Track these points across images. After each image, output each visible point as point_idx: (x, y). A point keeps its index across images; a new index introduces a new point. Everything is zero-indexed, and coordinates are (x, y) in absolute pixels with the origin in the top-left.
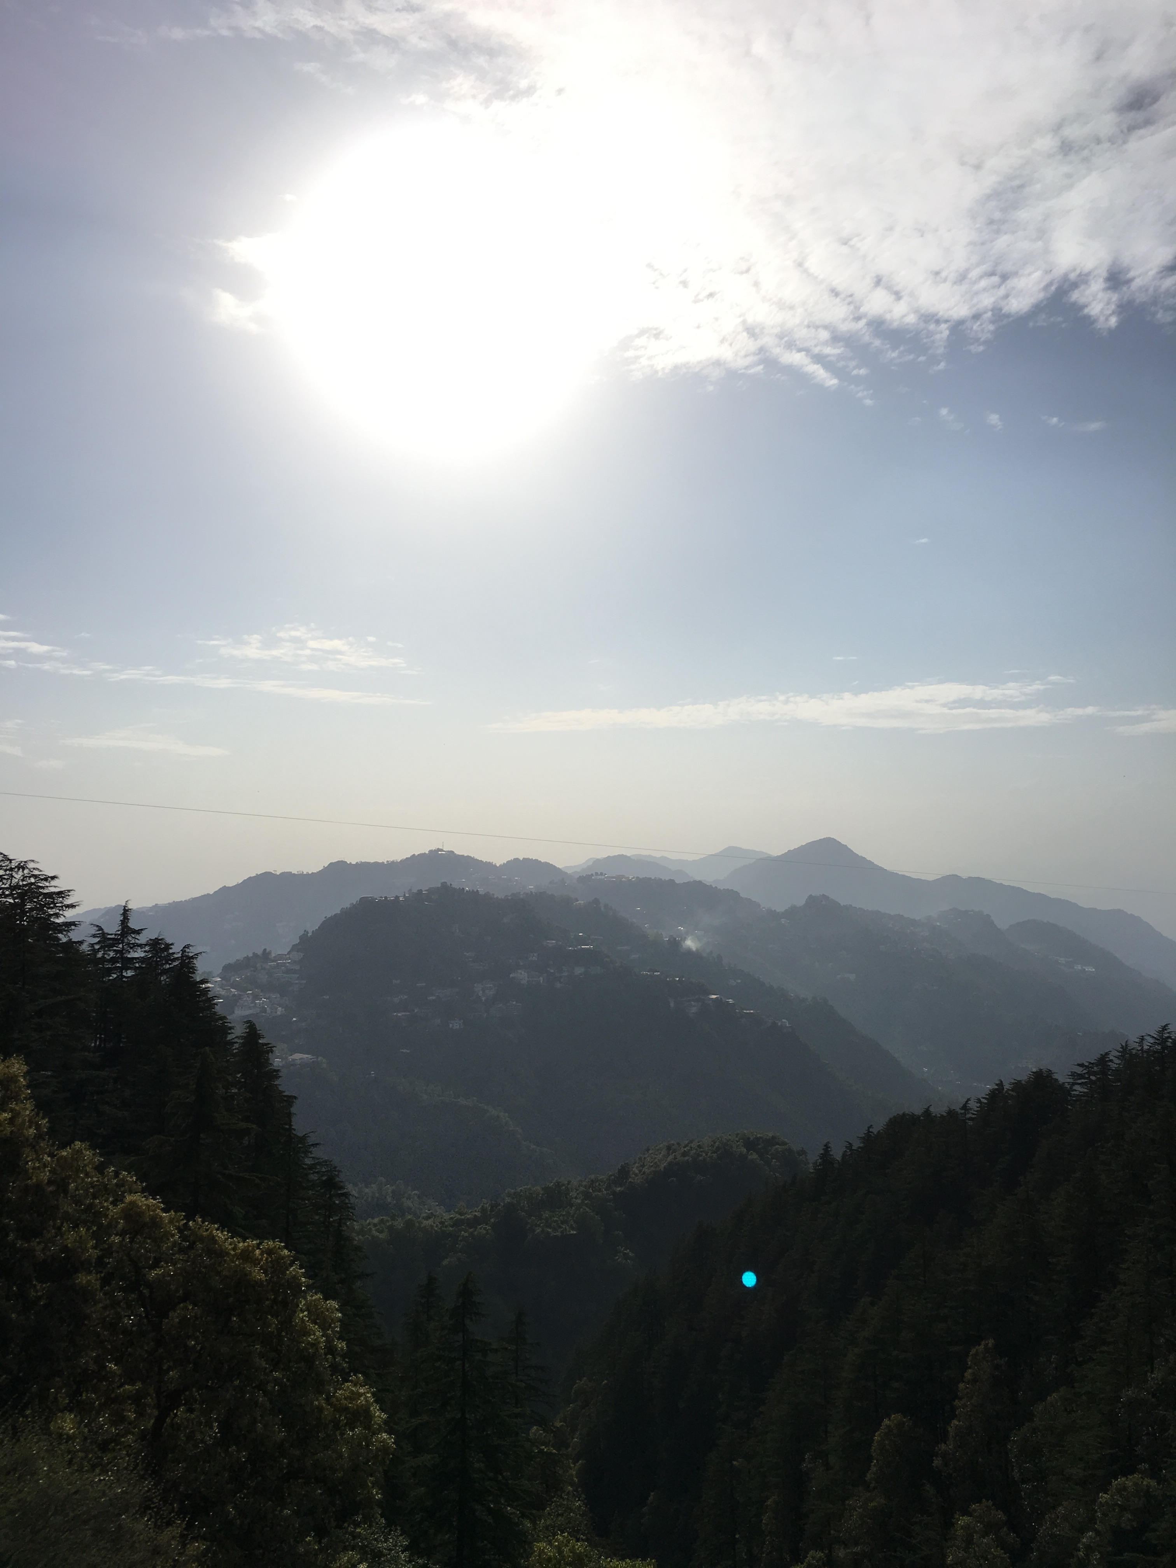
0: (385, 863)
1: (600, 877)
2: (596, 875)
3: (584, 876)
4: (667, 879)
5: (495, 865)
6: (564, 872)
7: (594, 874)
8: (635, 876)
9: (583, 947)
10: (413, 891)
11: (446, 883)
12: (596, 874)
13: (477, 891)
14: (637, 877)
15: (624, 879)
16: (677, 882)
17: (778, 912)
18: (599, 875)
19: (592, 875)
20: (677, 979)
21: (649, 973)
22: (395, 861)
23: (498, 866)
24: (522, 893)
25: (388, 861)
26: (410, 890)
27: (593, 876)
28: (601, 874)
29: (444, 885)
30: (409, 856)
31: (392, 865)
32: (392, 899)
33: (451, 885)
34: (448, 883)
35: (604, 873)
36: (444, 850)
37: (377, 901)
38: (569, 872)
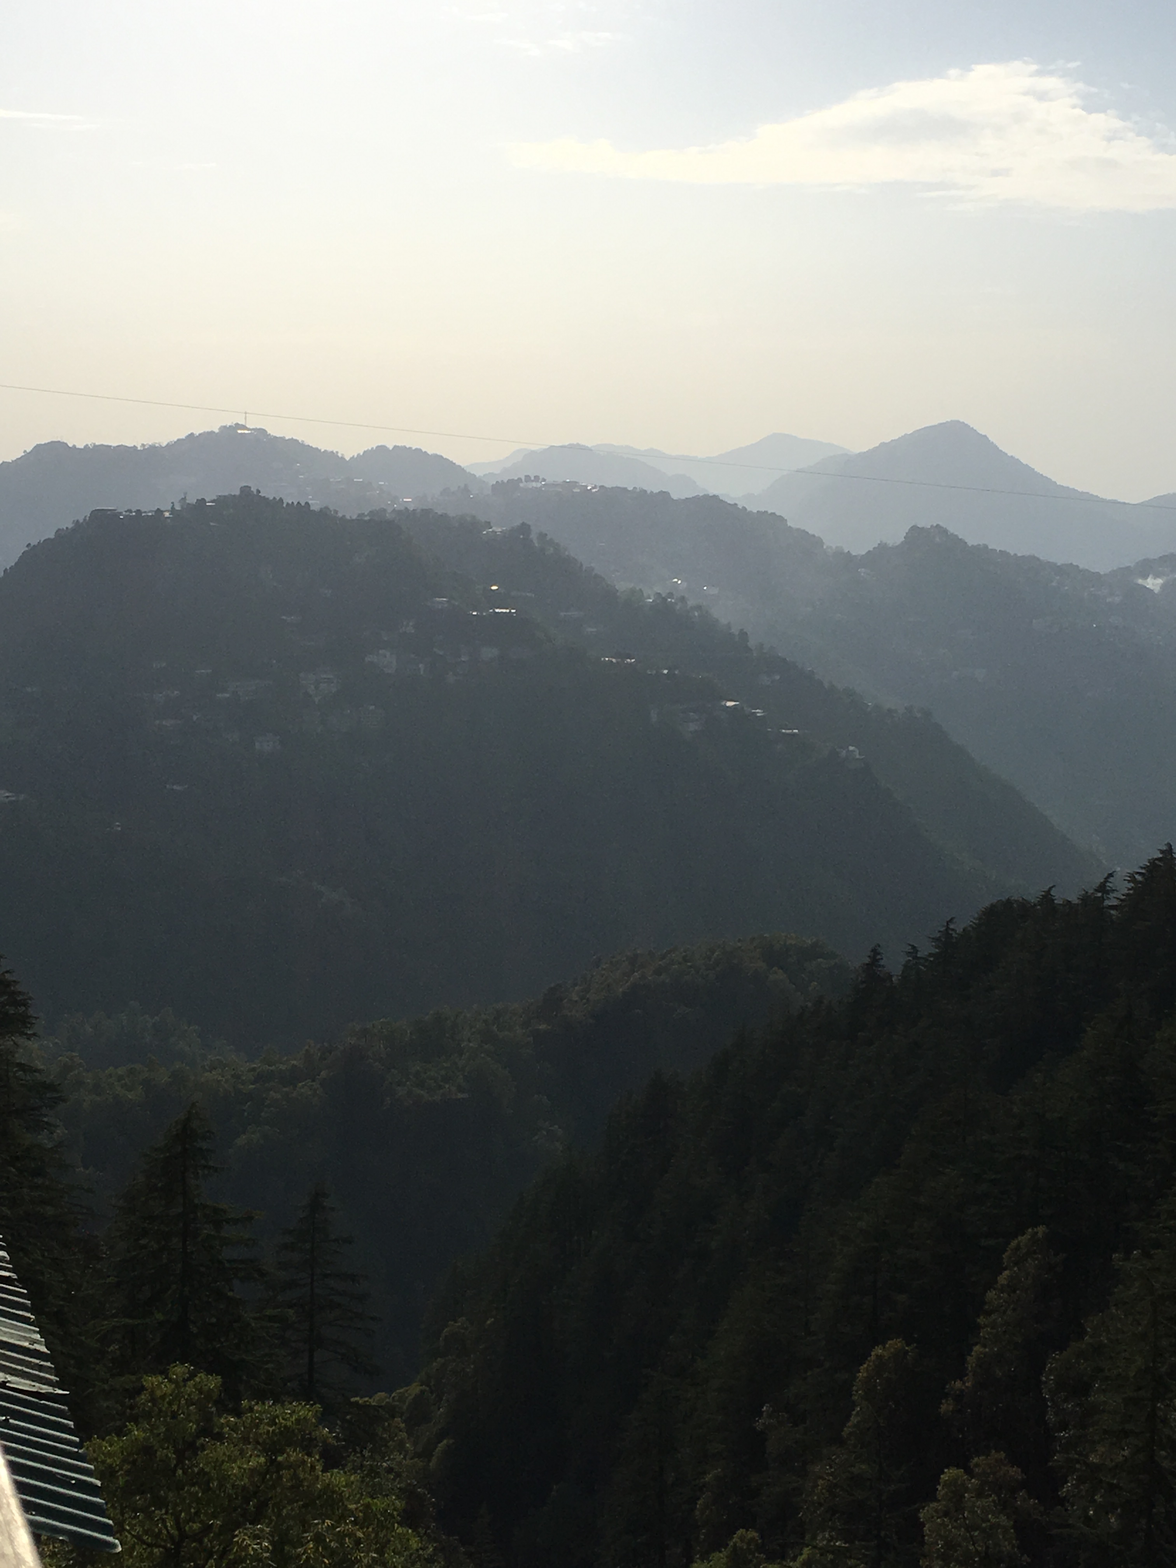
0: (139, 448)
1: (534, 484)
2: (526, 481)
3: (505, 481)
4: (656, 491)
5: (343, 458)
6: (469, 473)
7: (523, 479)
8: (599, 484)
9: (497, 610)
10: (187, 502)
11: (250, 487)
12: (528, 478)
13: (307, 503)
14: (602, 487)
15: (577, 490)
16: (675, 496)
17: (855, 556)
18: (533, 481)
19: (520, 480)
20: (666, 672)
21: (614, 660)
22: (157, 445)
23: (348, 459)
24: (390, 510)
25: (143, 445)
26: (184, 499)
27: (522, 482)
28: (537, 478)
29: (245, 490)
30: (184, 437)
31: (152, 451)
32: (150, 514)
33: (259, 491)
34: (252, 489)
35: (541, 478)
36: (248, 426)
37: (121, 517)
38: (479, 473)
